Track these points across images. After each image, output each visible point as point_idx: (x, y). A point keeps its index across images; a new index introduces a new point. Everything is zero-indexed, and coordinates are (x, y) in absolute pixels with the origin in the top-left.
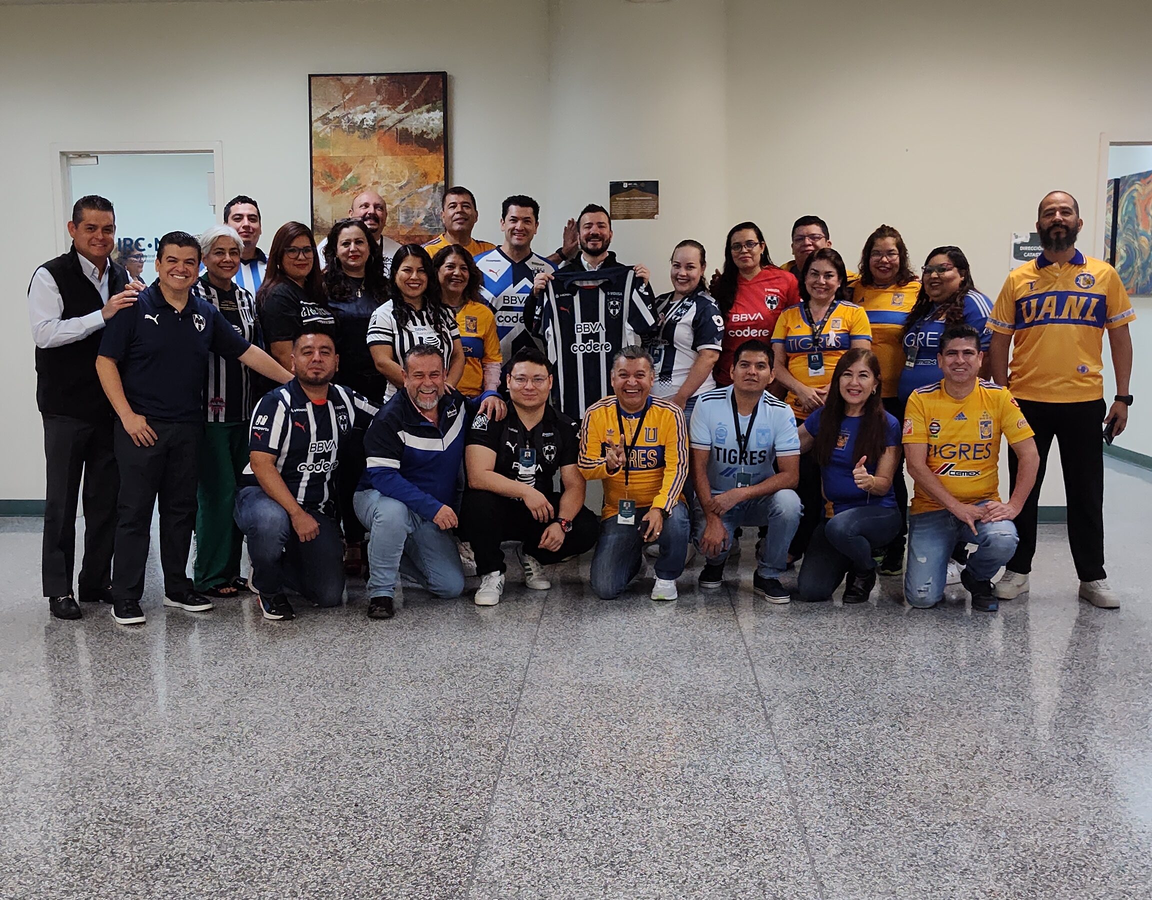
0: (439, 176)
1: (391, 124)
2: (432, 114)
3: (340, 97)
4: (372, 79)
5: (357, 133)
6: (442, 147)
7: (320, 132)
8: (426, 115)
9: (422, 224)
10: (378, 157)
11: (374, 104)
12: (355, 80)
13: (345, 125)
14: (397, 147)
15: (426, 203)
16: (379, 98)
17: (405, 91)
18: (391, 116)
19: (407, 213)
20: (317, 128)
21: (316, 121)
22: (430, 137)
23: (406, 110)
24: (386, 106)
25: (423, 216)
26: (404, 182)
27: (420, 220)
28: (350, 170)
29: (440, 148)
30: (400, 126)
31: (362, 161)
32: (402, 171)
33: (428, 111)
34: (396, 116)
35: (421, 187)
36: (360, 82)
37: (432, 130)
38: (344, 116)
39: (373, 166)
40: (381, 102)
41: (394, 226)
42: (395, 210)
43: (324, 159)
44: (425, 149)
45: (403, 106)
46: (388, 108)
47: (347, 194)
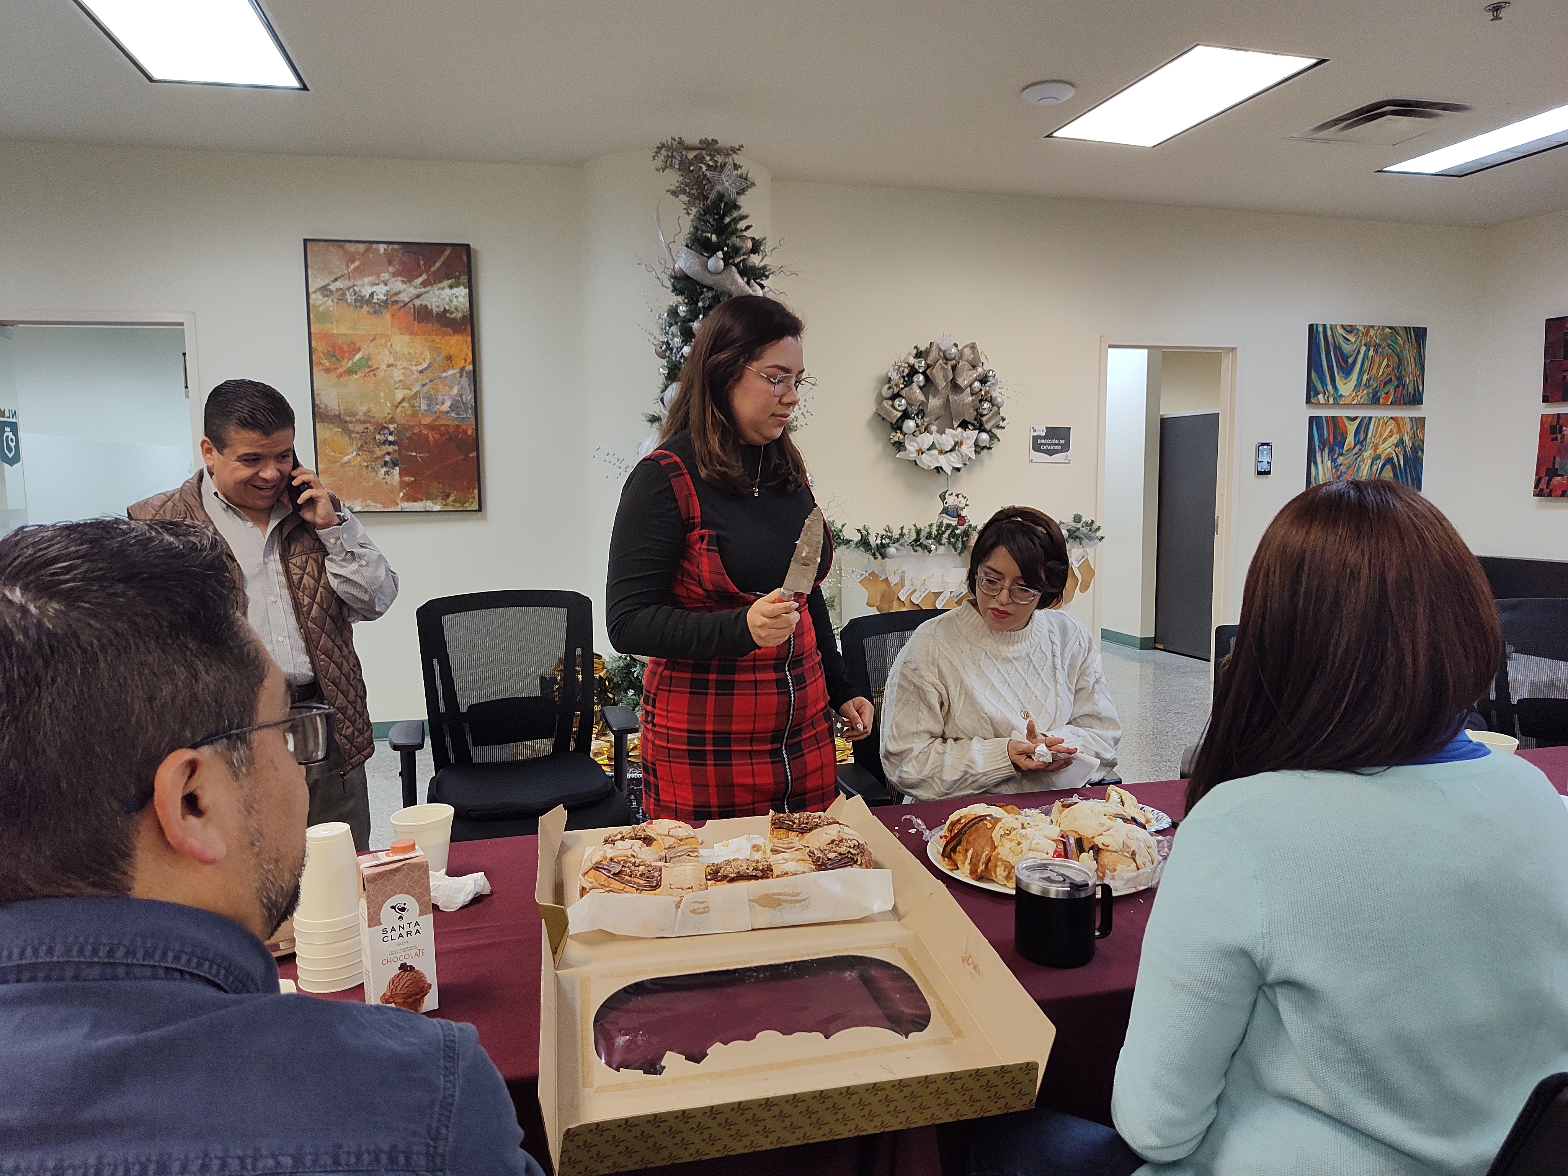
0: (465, 360)
1: (407, 300)
2: (455, 290)
3: (344, 267)
4: (382, 248)
5: (366, 308)
6: (469, 327)
7: (320, 305)
8: (448, 292)
9: (447, 412)
10: (393, 336)
11: (385, 276)
12: (362, 248)
13: (350, 298)
14: (415, 326)
15: (451, 388)
16: (391, 269)
17: (422, 263)
18: (407, 291)
19: (429, 399)
20: (316, 300)
21: (314, 292)
22: (453, 316)
23: (424, 284)
24: (400, 278)
25: (448, 404)
26: (426, 366)
27: (446, 407)
28: (359, 349)
29: (465, 329)
30: (417, 302)
31: (371, 341)
32: (422, 353)
33: (451, 287)
34: (413, 291)
35: (445, 371)
36: (367, 251)
37: (456, 309)
38: (350, 288)
39: (386, 346)
40: (394, 274)
41: (415, 414)
42: (415, 396)
43: (326, 336)
44: (450, 330)
45: (421, 280)
46: (403, 282)
47: (356, 377)
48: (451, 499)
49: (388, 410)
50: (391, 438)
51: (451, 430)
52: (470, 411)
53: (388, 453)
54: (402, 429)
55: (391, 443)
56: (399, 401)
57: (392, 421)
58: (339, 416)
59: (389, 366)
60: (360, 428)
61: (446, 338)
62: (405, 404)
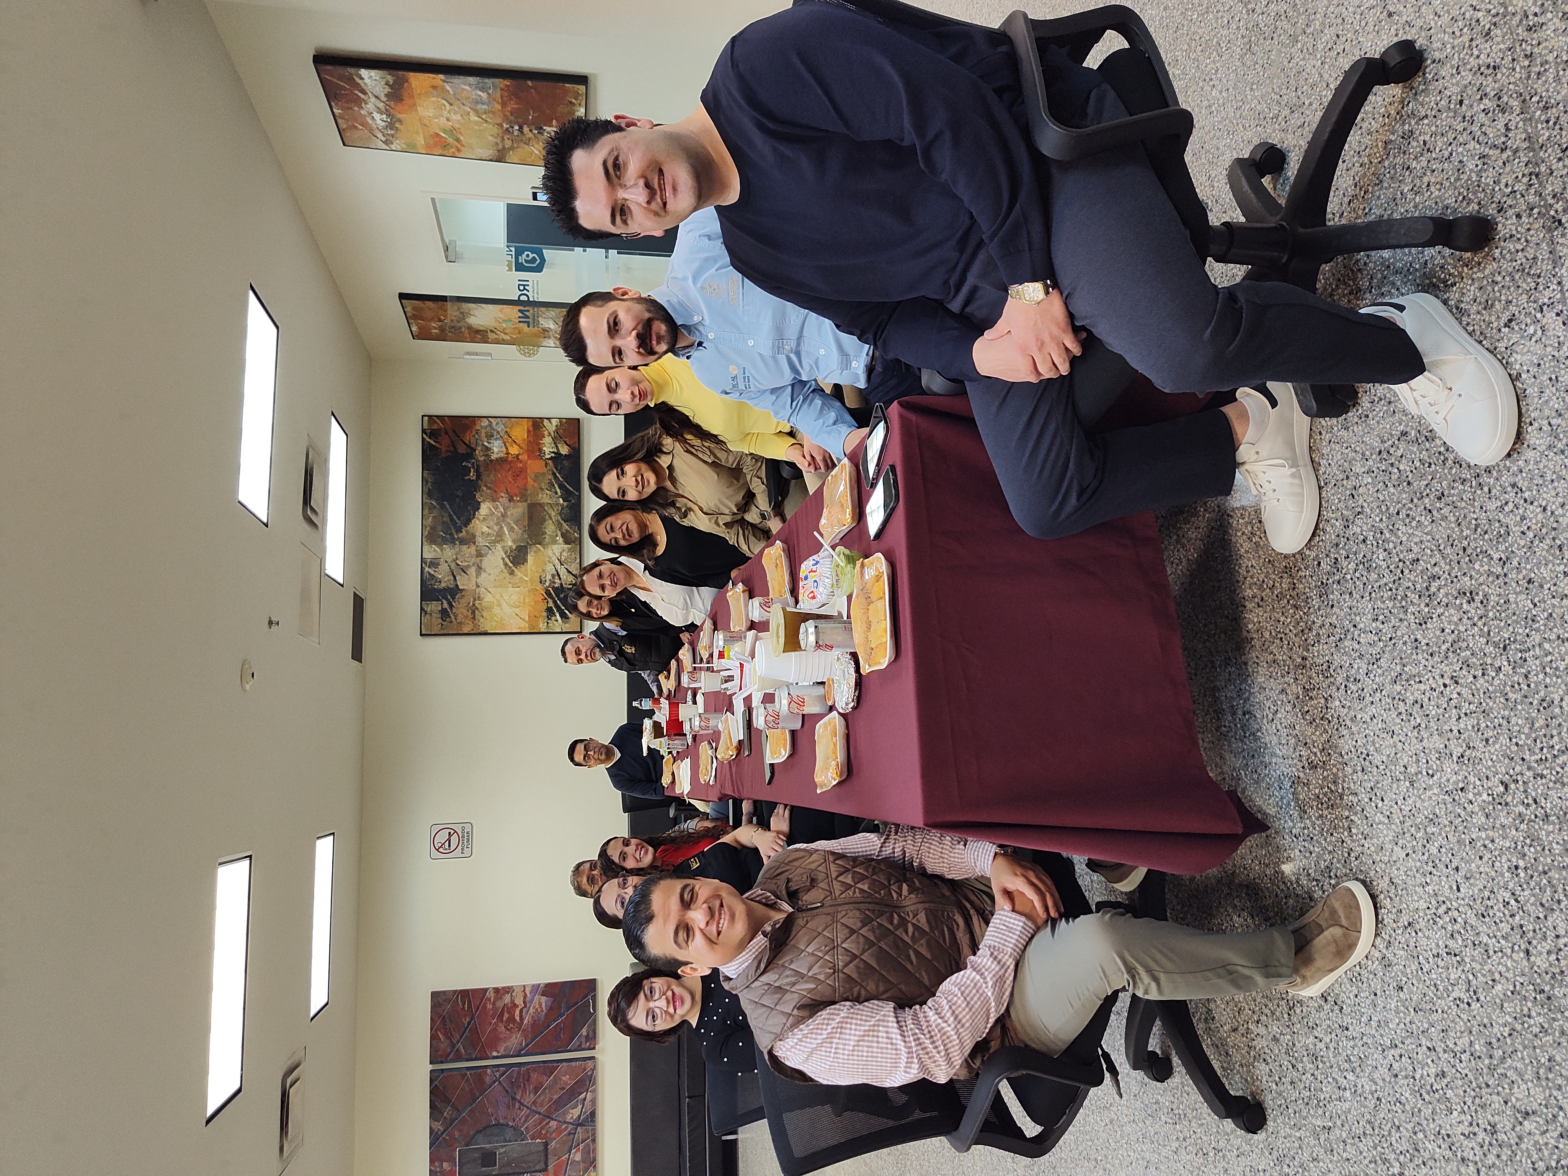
0: (434, 78)
1: (383, 104)
2: (365, 75)
3: (362, 131)
4: (337, 111)
5: (397, 125)
6: (399, 70)
7: (401, 146)
8: (367, 79)
9: (489, 94)
10: (420, 115)
11: (362, 112)
12: (339, 121)
13: (390, 132)
14: (407, 101)
15: (465, 90)
16: (356, 108)
17: (343, 92)
18: (374, 103)
19: (477, 103)
20: (397, 147)
21: (390, 147)
22: (391, 80)
23: (364, 93)
24: (363, 105)
25: (480, 93)
26: (444, 102)
27: (484, 95)
28: (437, 135)
29: (402, 75)
30: (384, 99)
31: (427, 127)
32: (433, 102)
33: (362, 79)
34: (373, 99)
35: (448, 91)
36: (343, 119)
38: (381, 131)
39: (430, 119)
40: (360, 107)
41: (494, 113)
42: (476, 112)
43: (429, 147)
44: (406, 84)
45: (360, 94)
46: (366, 104)
47: (462, 138)
48: (573, 101)
49: (491, 126)
50: (517, 127)
51: (506, 94)
52: (486, 80)
53: (531, 130)
54: (506, 119)
55: (521, 128)
56: (480, 120)
57: (501, 125)
58: (499, 151)
59: (448, 120)
60: (508, 143)
61: (413, 86)
62: (484, 116)
